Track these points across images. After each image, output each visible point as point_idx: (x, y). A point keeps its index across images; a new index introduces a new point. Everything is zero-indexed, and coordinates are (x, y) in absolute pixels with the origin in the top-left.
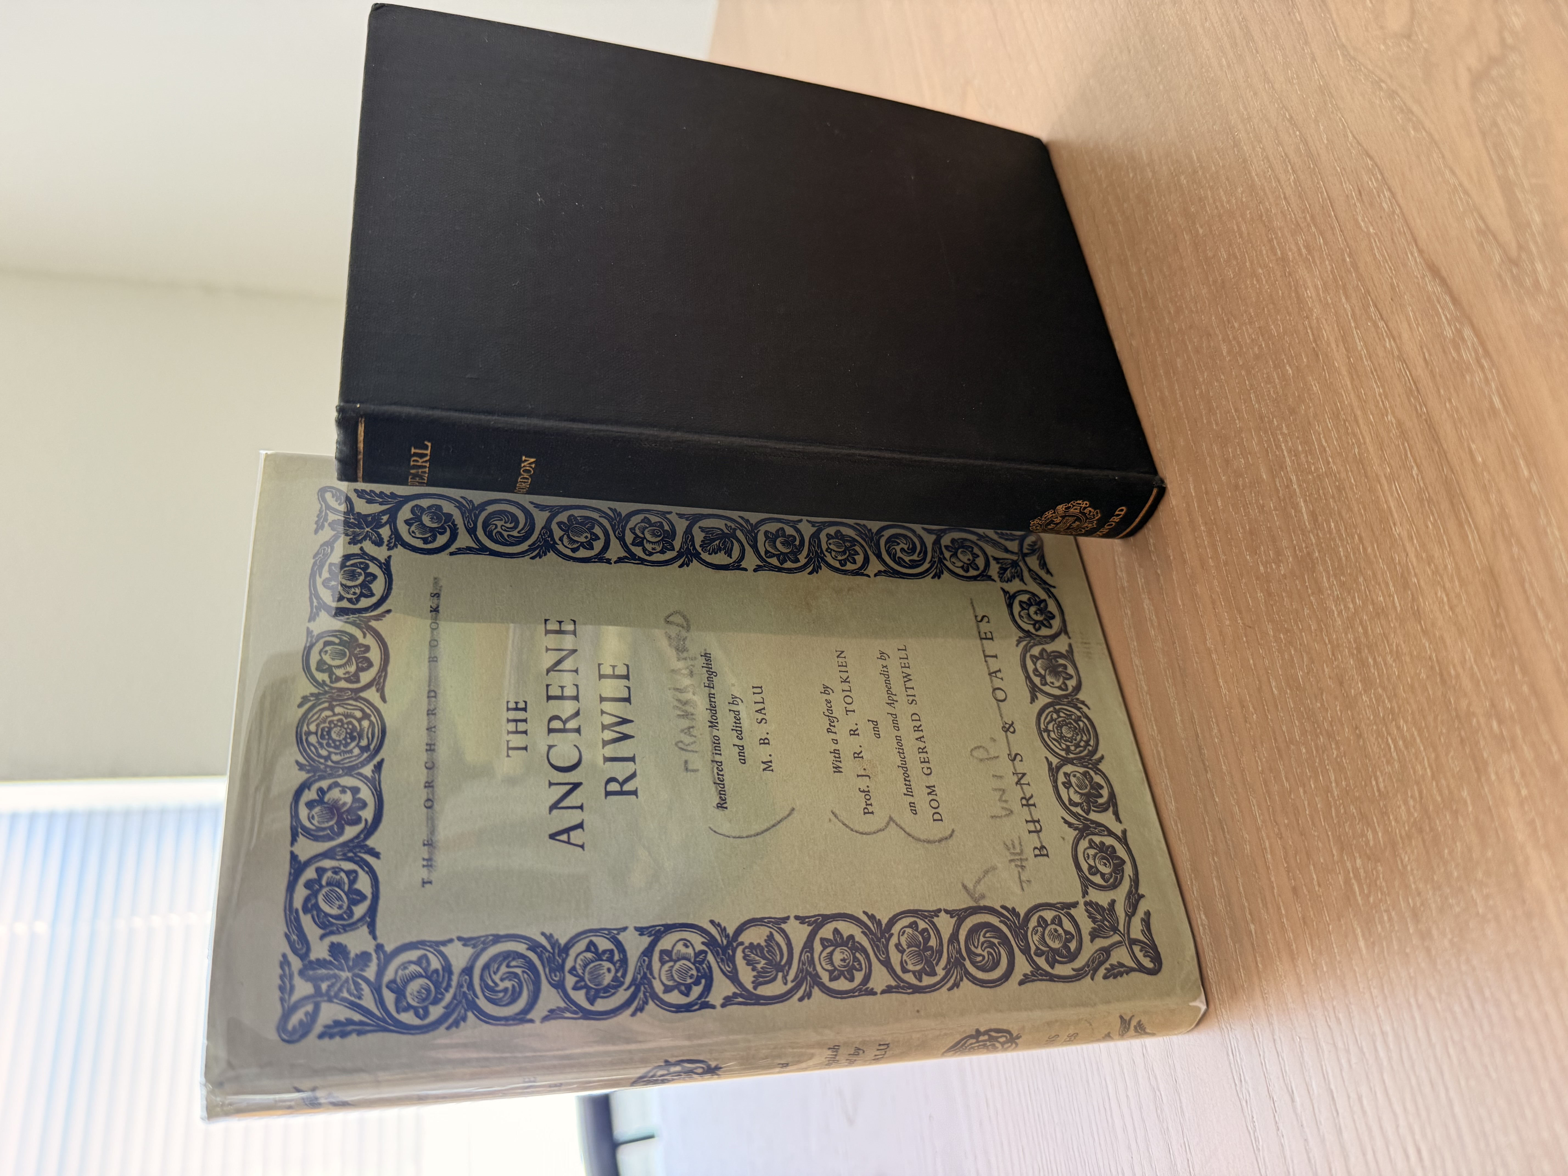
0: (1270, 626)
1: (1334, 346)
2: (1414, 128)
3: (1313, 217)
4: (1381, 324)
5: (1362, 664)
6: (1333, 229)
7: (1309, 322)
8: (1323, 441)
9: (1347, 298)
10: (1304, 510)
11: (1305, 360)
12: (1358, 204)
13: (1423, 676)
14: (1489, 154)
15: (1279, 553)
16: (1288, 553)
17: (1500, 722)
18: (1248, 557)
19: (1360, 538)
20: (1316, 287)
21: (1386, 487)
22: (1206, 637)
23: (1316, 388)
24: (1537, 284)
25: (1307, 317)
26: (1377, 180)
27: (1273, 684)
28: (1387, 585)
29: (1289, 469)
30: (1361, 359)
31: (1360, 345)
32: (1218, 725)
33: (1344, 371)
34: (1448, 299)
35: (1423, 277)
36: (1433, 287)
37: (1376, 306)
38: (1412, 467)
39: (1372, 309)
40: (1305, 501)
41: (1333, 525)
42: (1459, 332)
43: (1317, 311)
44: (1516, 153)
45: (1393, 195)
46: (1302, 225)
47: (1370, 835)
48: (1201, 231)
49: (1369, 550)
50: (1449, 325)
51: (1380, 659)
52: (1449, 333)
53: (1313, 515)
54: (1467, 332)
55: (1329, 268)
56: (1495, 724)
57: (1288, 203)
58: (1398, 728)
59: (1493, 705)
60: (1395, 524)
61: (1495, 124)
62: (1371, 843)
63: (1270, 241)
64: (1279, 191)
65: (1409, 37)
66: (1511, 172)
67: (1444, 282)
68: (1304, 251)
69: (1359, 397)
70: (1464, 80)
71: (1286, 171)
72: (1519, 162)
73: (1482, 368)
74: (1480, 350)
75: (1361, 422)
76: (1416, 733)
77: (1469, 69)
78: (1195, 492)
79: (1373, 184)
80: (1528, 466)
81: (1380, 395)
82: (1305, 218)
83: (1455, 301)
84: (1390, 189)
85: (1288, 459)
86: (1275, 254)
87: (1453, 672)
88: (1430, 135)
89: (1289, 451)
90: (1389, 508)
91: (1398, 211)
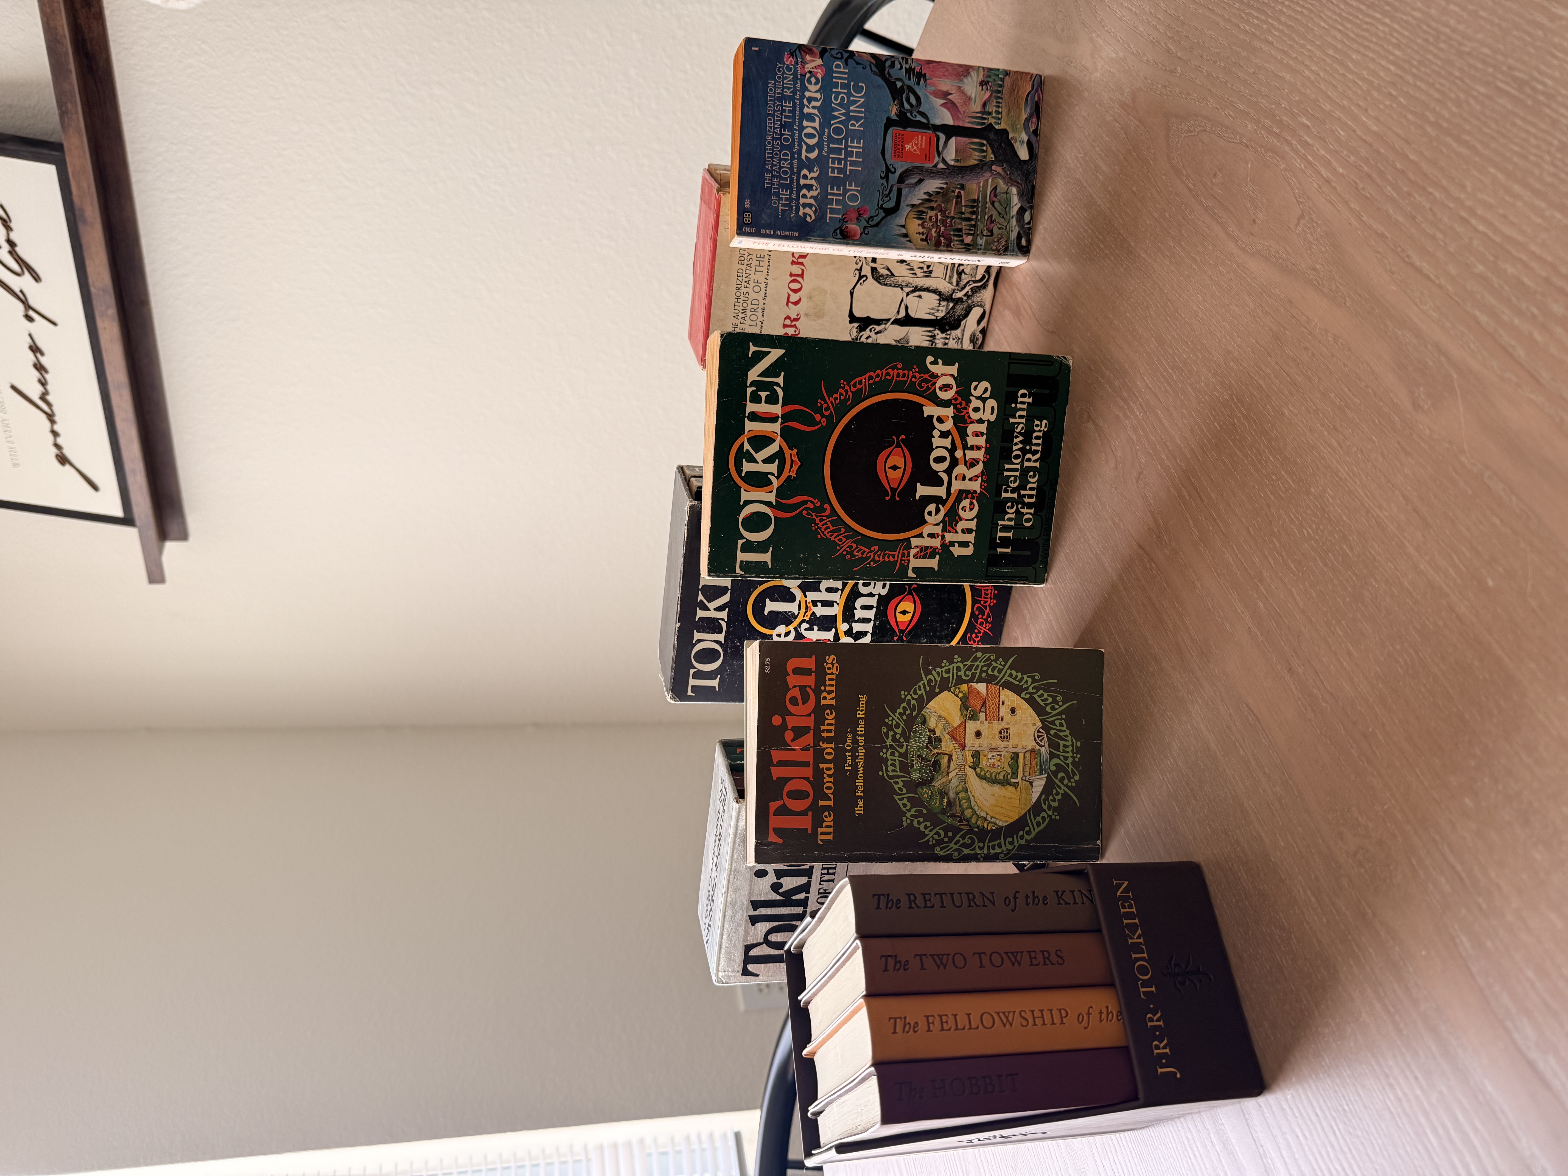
4: (1130, 569)
16: (1121, 666)
24: (1166, 543)
33: (1123, 590)
42: (1151, 565)
52: (1148, 566)
54: (1153, 565)
59: (1188, 690)
63: (1091, 549)
70: (1134, 481)
71: (1091, 522)
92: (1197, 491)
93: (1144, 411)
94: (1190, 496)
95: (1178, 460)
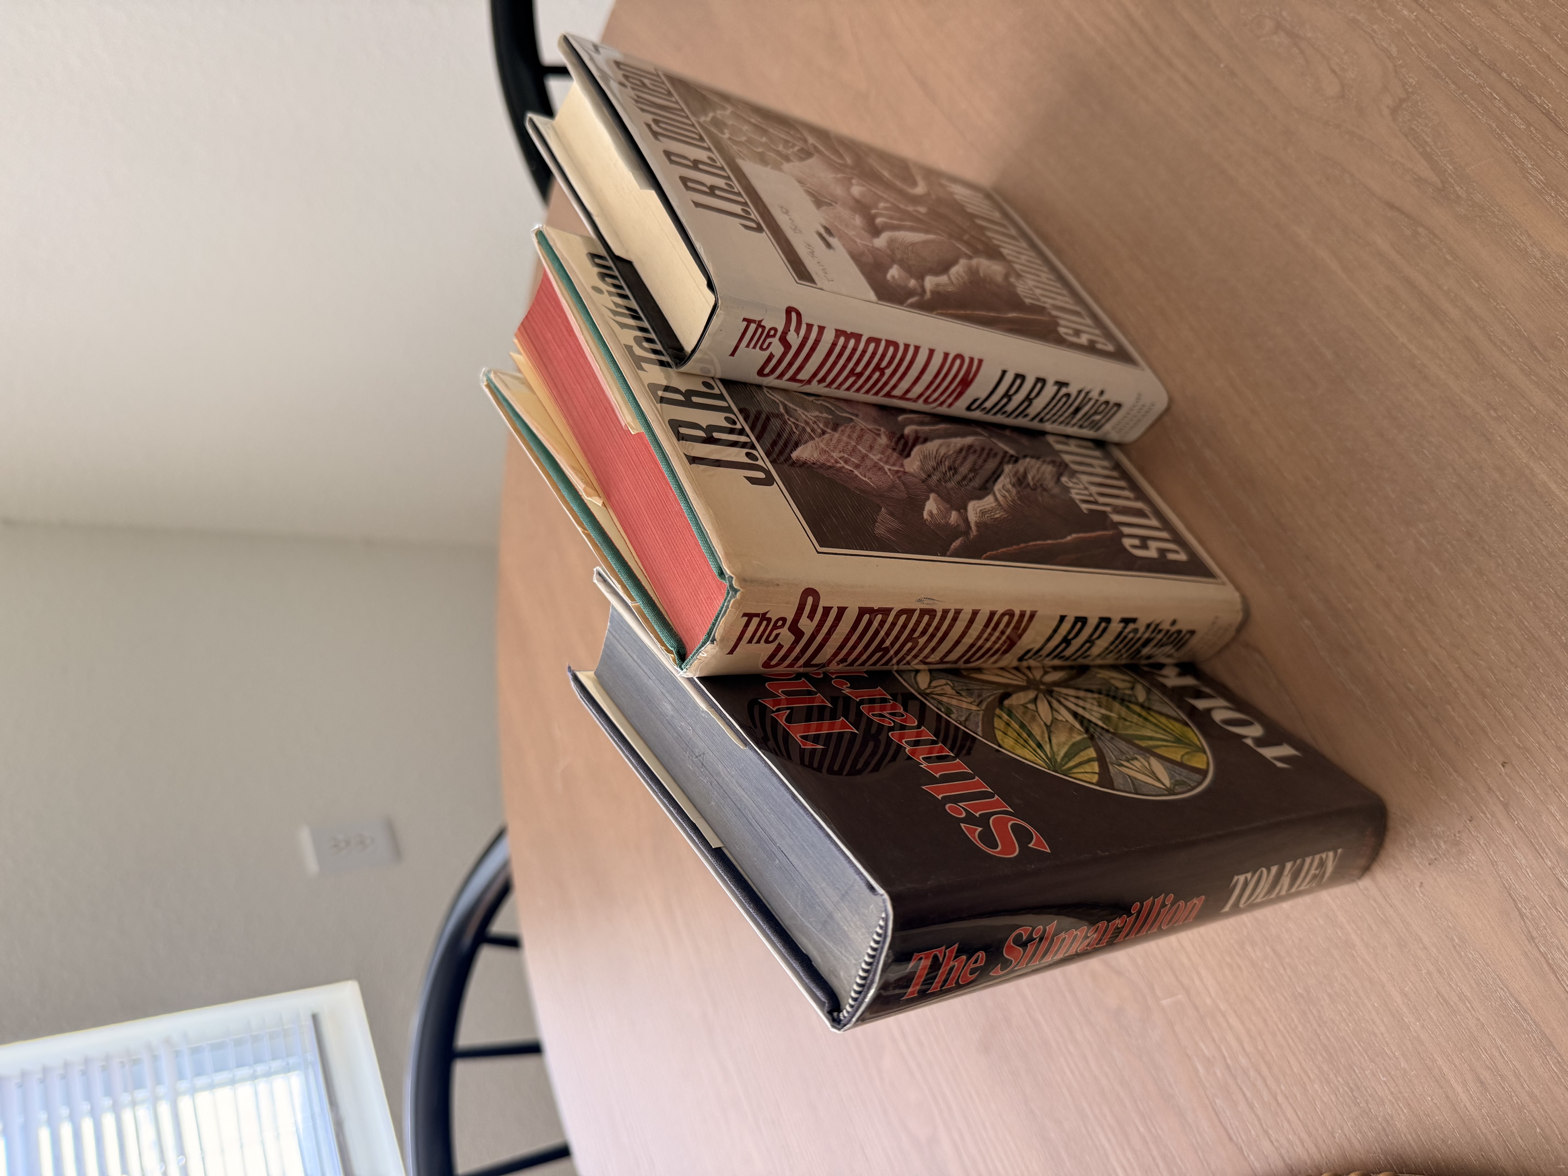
2: (1358, 140)
5: (1394, 419)
10: (1327, 353)
11: (1307, 274)
13: (1439, 408)
14: (1411, 144)
17: (1495, 410)
19: (1374, 354)
21: (1386, 322)
22: (1266, 454)
23: (1319, 286)
24: (1458, 197)
25: (1303, 251)
26: (1338, 170)
28: (1401, 371)
29: (1309, 335)
30: (1352, 263)
31: (1347, 255)
32: (1290, 501)
33: (1339, 271)
34: (1403, 217)
35: (1383, 210)
36: (1390, 213)
37: (1354, 232)
38: (1402, 306)
39: (1352, 235)
40: (1327, 348)
41: (1351, 354)
42: (1415, 231)
43: (1310, 245)
44: (1428, 140)
45: (1352, 175)
47: (1425, 507)
48: (1203, 225)
49: (1383, 358)
50: (1409, 229)
51: (1406, 412)
52: (1408, 233)
53: (1335, 354)
54: (1420, 230)
55: (1314, 222)
56: (1492, 413)
58: (1429, 442)
59: (1489, 404)
60: (1397, 338)
61: (1411, 129)
62: (1427, 512)
63: (1264, 217)
65: (1343, 97)
66: (1428, 149)
67: (1398, 209)
68: (1292, 217)
69: (1354, 282)
70: (1386, 112)
72: (1432, 143)
73: (1435, 244)
74: (1431, 235)
75: (1358, 294)
77: (1388, 107)
79: (1336, 173)
80: (1477, 281)
81: (1369, 276)
83: (1408, 217)
84: (1348, 172)
85: (1307, 330)
86: (1270, 224)
87: (1458, 398)
88: (1369, 141)
89: (1308, 326)
90: (1391, 331)
91: (1357, 182)
92: (1547, 114)
93: (1423, 7)
94: (1529, 124)
95: (1504, 75)
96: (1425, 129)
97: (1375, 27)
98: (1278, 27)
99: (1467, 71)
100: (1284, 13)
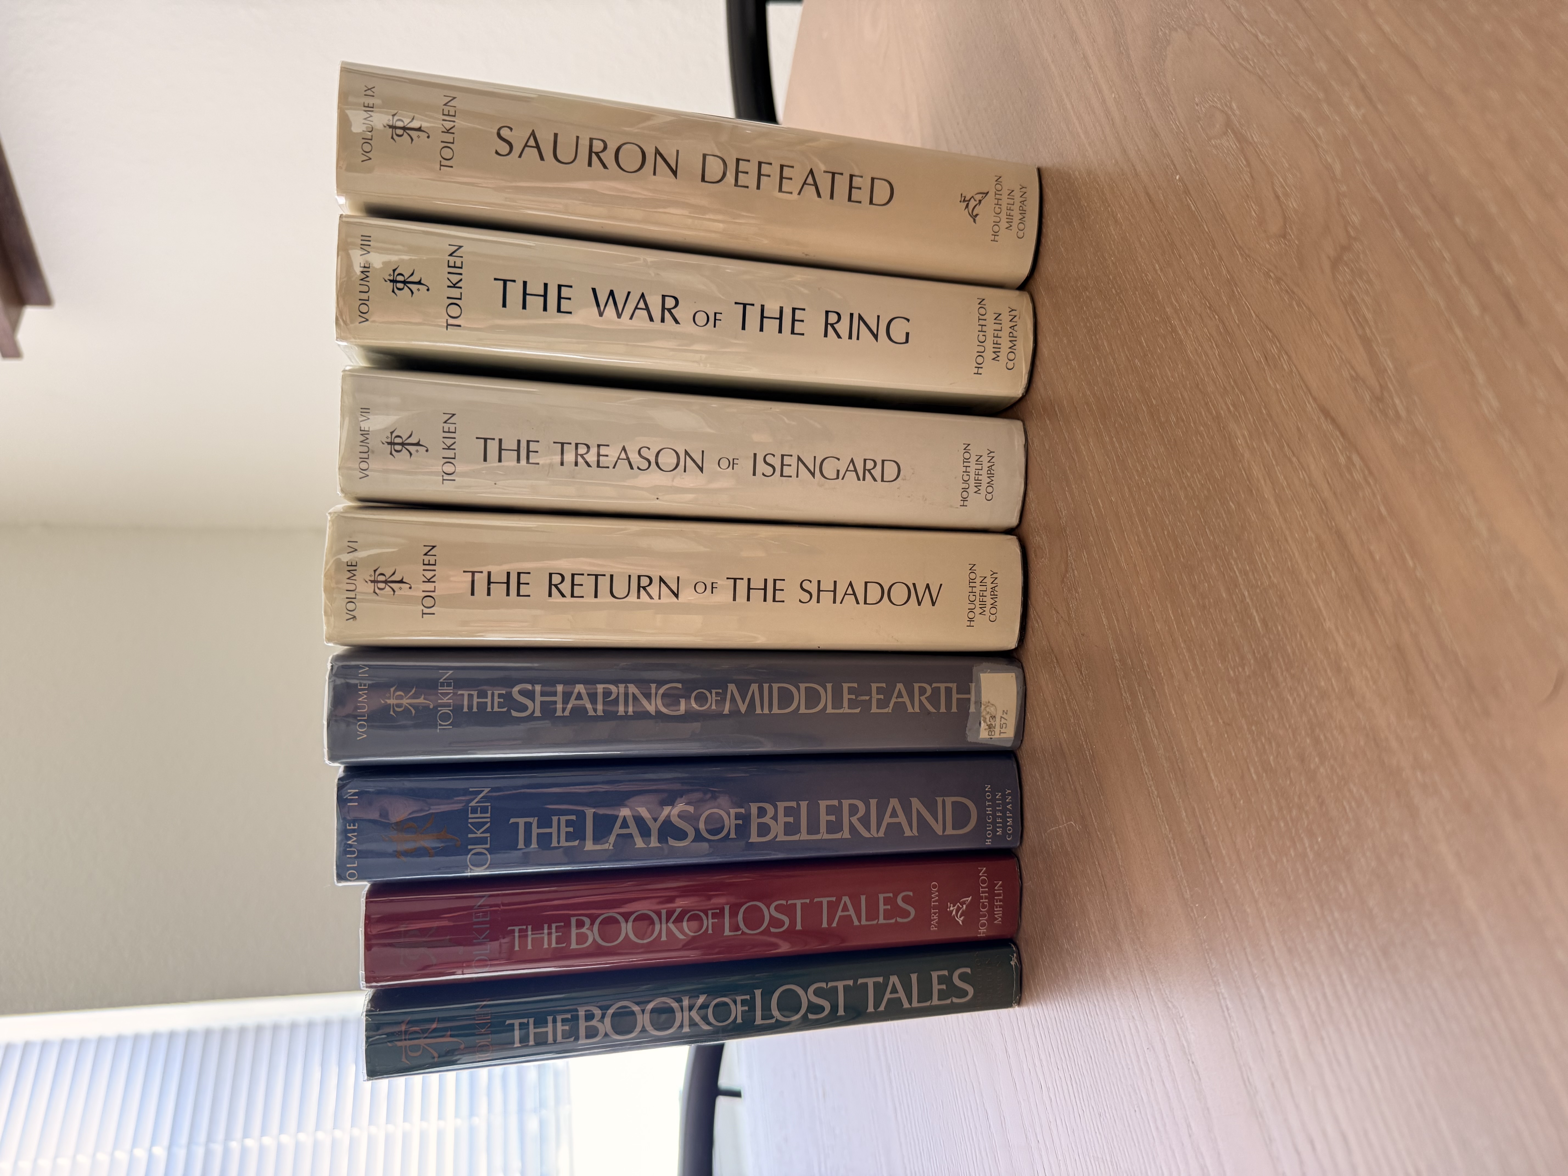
0: (1243, 721)
1: (1262, 482)
2: (1298, 305)
3: (1235, 381)
5: (1316, 741)
6: (1250, 388)
7: (1242, 466)
8: (1264, 559)
9: (1268, 443)
10: (1257, 618)
11: (1243, 496)
12: (1266, 368)
13: (1362, 743)
14: (1351, 319)
15: (1242, 658)
17: (1423, 772)
18: (1220, 665)
19: (1301, 636)
20: (1244, 436)
21: (1314, 591)
22: (1196, 740)
23: (1254, 517)
24: (1397, 414)
25: (1240, 461)
26: (1277, 347)
27: (1252, 770)
28: (1326, 671)
29: (1241, 586)
30: (1284, 489)
31: (1281, 478)
32: (1214, 815)
34: (1338, 433)
35: (1319, 418)
36: (1327, 426)
37: (1288, 445)
38: (1331, 572)
39: (1286, 448)
40: (1257, 611)
41: (1280, 628)
43: (1247, 455)
44: (1369, 316)
45: (1289, 357)
46: (1228, 388)
47: (1341, 888)
48: (1154, 402)
49: (1309, 644)
50: (1342, 454)
51: (1329, 735)
53: (1264, 622)
55: (1252, 420)
56: (1419, 774)
57: (1216, 373)
58: (1350, 791)
60: (1325, 620)
61: (1352, 297)
62: (1344, 895)
64: (1209, 364)
65: (1284, 236)
66: (1368, 331)
67: (1334, 421)
68: (1232, 408)
69: (1285, 520)
70: (1326, 265)
72: (1372, 323)
73: (1369, 484)
74: (1366, 472)
75: (1289, 539)
76: (1363, 793)
77: (1329, 258)
78: (1174, 616)
79: (1275, 351)
80: (1412, 557)
81: (1301, 516)
82: (1230, 383)
83: (1343, 434)
84: (1287, 353)
85: (1240, 579)
86: (1211, 413)
87: (1383, 736)
88: (1309, 309)
89: (1240, 572)
90: (1319, 608)
91: (1294, 370)
96: (1366, 298)
97: (1321, 130)
98: (1228, 124)
99: (1416, 210)
100: (1234, 105)
